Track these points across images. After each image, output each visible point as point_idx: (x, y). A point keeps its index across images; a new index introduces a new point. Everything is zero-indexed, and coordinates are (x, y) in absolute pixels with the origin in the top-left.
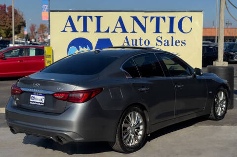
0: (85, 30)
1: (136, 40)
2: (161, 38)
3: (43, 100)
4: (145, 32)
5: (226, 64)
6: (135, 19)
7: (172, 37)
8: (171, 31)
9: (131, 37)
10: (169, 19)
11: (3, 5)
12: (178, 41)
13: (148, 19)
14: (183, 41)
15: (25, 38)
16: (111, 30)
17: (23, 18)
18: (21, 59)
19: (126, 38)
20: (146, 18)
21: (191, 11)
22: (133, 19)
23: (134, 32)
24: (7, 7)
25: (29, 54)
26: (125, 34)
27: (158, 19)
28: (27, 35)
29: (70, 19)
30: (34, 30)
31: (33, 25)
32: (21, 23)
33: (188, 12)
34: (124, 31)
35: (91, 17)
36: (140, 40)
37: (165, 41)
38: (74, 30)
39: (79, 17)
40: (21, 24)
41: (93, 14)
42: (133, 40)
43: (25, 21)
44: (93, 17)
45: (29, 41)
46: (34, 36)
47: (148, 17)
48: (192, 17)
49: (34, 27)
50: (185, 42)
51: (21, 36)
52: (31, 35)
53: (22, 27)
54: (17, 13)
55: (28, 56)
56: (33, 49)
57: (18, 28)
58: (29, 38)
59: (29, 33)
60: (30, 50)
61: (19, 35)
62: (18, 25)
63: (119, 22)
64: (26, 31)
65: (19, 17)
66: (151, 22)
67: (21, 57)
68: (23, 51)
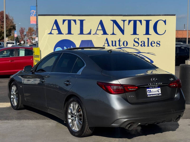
0: (69, 32)
1: (115, 41)
2: (138, 39)
3: (160, 91)
4: (123, 34)
6: (115, 22)
7: (148, 39)
8: (147, 33)
9: (111, 38)
10: (145, 22)
12: (153, 42)
13: (126, 23)
14: (158, 42)
15: (15, 40)
17: (13, 22)
18: (12, 59)
19: (107, 40)
20: (124, 21)
21: (165, 15)
22: (113, 22)
23: (113, 34)
25: (19, 54)
26: (106, 36)
27: (135, 22)
28: (17, 38)
29: (56, 23)
30: (23, 33)
31: (22, 29)
32: (11, 26)
34: (105, 33)
36: (119, 41)
37: (142, 42)
38: (60, 33)
39: (64, 21)
40: (12, 28)
42: (112, 42)
43: (15, 25)
44: (76, 21)
45: (18, 42)
46: (23, 38)
47: (126, 20)
48: (165, 20)
49: (23, 30)
50: (160, 43)
51: (11, 38)
52: (21, 37)
53: (13, 30)
54: (8, 17)
55: (18, 57)
56: (23, 50)
57: (9, 31)
58: (19, 40)
59: (19, 36)
60: (20, 51)
61: (9, 38)
62: (8, 28)
63: (100, 25)
64: (16, 34)
65: (10, 21)
66: (129, 25)
67: (12, 57)
68: (14, 52)
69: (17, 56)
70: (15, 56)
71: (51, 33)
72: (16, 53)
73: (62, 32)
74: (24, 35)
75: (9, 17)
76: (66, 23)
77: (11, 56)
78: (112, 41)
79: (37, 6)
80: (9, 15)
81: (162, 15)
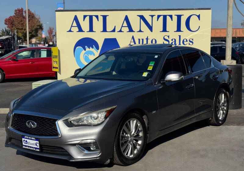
0: (91, 30)
1: (143, 40)
2: (168, 37)
4: (152, 31)
5: (234, 63)
6: (142, 17)
7: (180, 36)
8: (179, 29)
9: (137, 36)
10: (176, 17)
11: (20, 8)
12: (185, 40)
13: (155, 18)
14: (191, 40)
15: (44, 41)
16: (117, 29)
17: (40, 22)
18: (33, 61)
19: (133, 38)
20: (152, 16)
21: (199, 9)
22: (139, 18)
23: (140, 31)
24: (24, 11)
26: (131, 34)
27: (165, 17)
28: (45, 38)
29: (76, 19)
30: (52, 34)
31: (50, 29)
32: (38, 26)
33: (196, 9)
34: (131, 30)
35: (97, 17)
36: (147, 39)
37: (172, 40)
38: (80, 30)
39: (85, 17)
40: (39, 27)
41: (99, 14)
43: (42, 24)
44: (99, 16)
45: (47, 44)
46: (52, 39)
47: (155, 15)
48: (199, 15)
49: (52, 30)
50: (193, 41)
51: (39, 39)
52: (49, 38)
53: (40, 30)
54: (34, 16)
55: (40, 58)
56: (45, 51)
57: (35, 31)
58: (47, 41)
59: (47, 36)
60: (42, 52)
61: (37, 38)
62: (35, 28)
63: (125, 21)
64: (44, 34)
65: (36, 20)
66: (157, 20)
67: (33, 58)
68: (35, 53)
69: (38, 57)
70: (36, 57)
71: (70, 31)
72: (37, 54)
73: (83, 29)
74: (52, 36)
75: (36, 16)
76: (87, 19)
77: (31, 58)
78: (139, 39)
79: (64, 3)
80: (35, 13)
81: (195, 9)
